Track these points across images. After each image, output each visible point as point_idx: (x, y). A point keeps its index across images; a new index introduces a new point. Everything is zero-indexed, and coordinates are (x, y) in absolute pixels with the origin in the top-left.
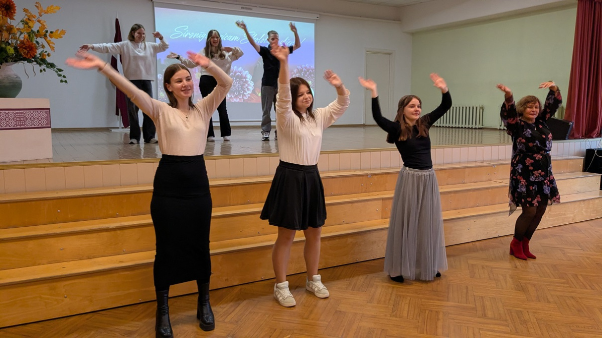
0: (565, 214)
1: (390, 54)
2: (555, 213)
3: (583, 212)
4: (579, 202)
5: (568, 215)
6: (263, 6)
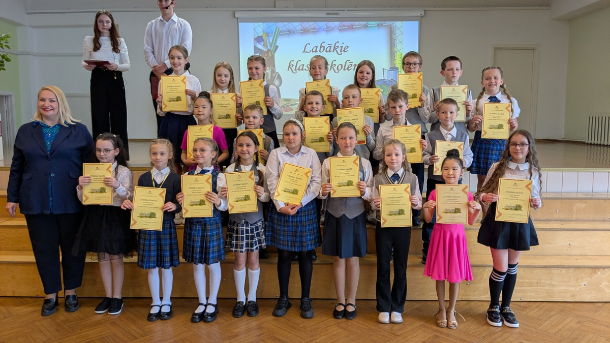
1: (533, 50)
2: (528, 281)
3: (601, 286)
4: (590, 271)
5: (562, 288)
6: (355, 9)
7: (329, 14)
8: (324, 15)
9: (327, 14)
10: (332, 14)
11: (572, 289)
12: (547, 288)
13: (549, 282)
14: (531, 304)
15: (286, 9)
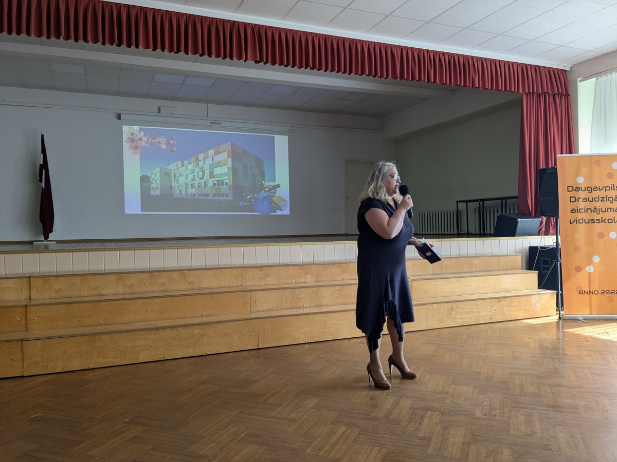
0: (478, 312)
2: (465, 311)
3: (504, 310)
4: (497, 300)
5: (484, 314)
6: (234, 120)
7: (213, 123)
8: (208, 123)
9: (211, 123)
10: (215, 123)
11: (489, 314)
12: (476, 314)
13: (476, 311)
14: (469, 327)
15: (171, 116)
